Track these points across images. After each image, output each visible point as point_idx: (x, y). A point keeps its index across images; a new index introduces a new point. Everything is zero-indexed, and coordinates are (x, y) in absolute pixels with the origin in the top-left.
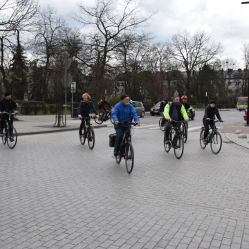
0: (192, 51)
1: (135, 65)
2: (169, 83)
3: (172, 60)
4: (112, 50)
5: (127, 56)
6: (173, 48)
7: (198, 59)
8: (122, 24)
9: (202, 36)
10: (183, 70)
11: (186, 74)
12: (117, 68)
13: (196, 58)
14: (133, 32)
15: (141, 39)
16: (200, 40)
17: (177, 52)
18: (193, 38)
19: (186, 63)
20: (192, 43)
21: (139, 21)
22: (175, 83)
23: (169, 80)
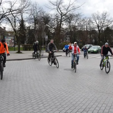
0: (101, 21)
1: (74, 27)
2: (90, 36)
3: (91, 25)
4: (64, 21)
5: (71, 24)
6: (92, 19)
7: (104, 25)
8: (69, 9)
9: (106, 14)
10: (97, 30)
11: (98, 32)
12: (66, 29)
13: (103, 24)
14: (74, 13)
15: (77, 16)
16: (105, 16)
17: (94, 21)
18: (101, 14)
19: (98, 26)
20: (101, 17)
21: (77, 7)
22: (93, 36)
23: (90, 34)
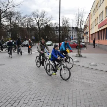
0: (40, 19)
1: (15, 24)
2: (31, 33)
4: (4, 18)
5: (11, 21)
7: (43, 22)
9: (44, 12)
10: (37, 27)
11: (38, 29)
13: (42, 22)
15: (17, 13)
16: (44, 14)
17: (34, 19)
18: (40, 13)
19: (38, 24)
20: (40, 15)
21: (16, 5)
23: (31, 31)
